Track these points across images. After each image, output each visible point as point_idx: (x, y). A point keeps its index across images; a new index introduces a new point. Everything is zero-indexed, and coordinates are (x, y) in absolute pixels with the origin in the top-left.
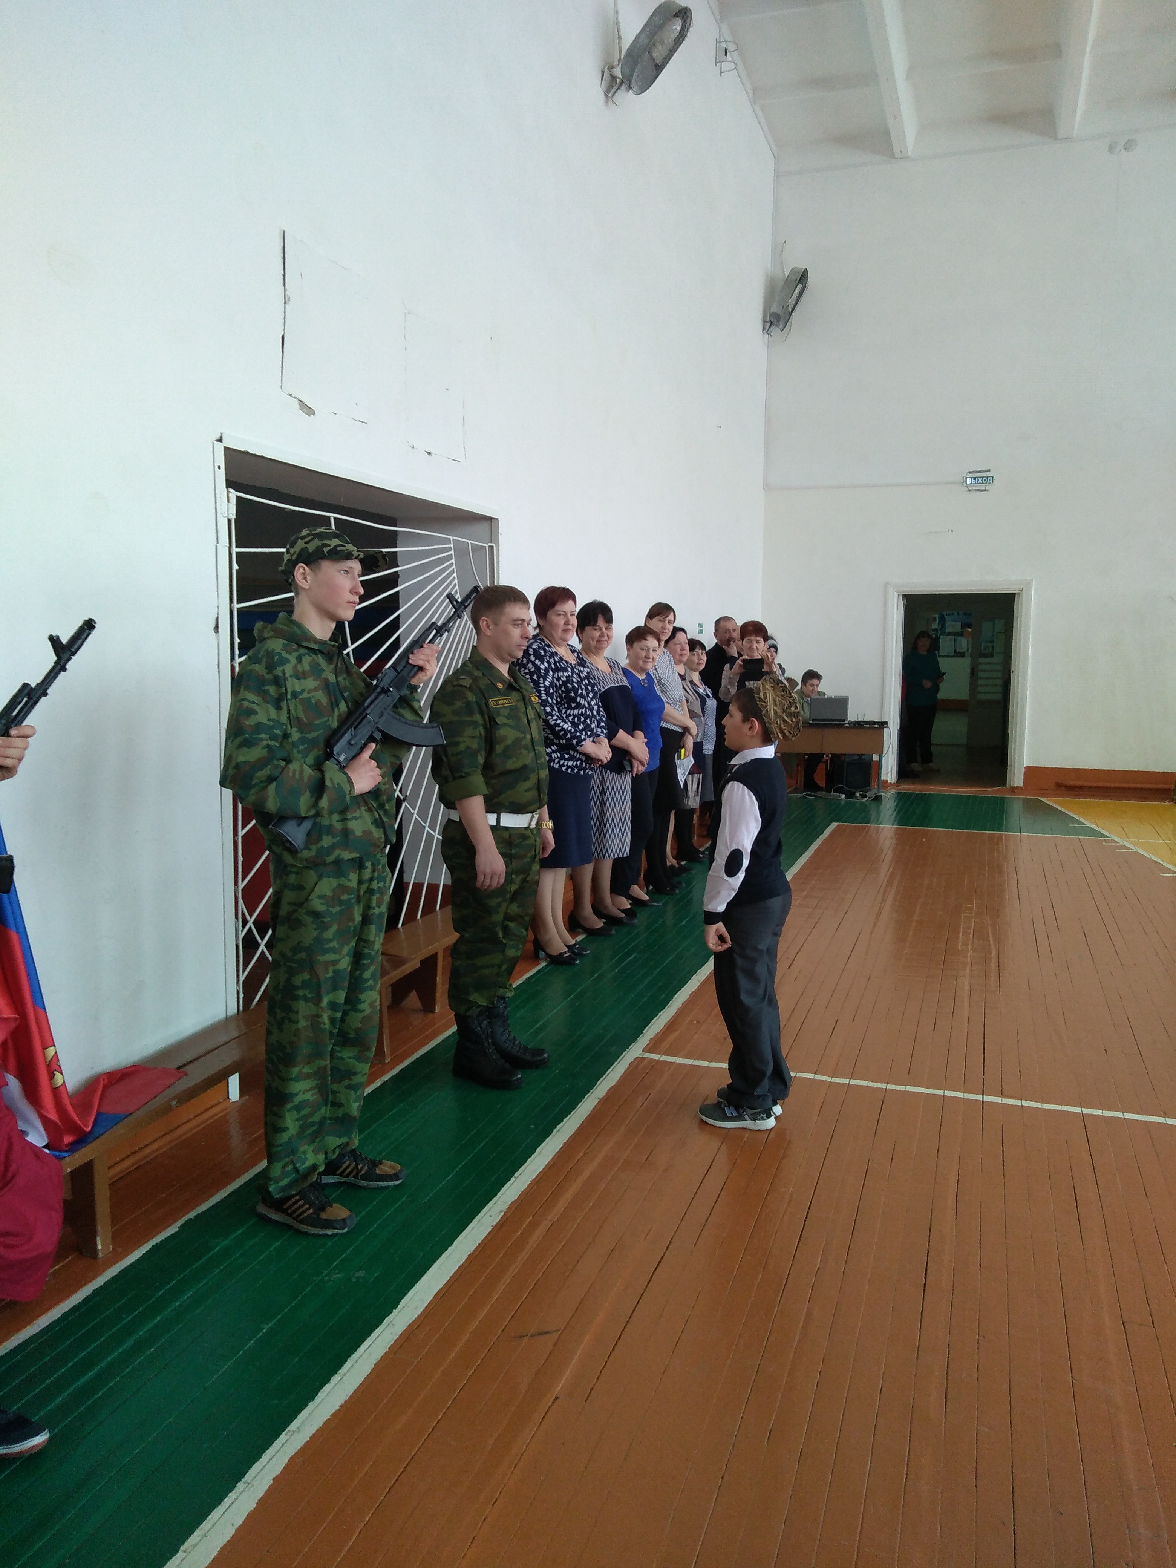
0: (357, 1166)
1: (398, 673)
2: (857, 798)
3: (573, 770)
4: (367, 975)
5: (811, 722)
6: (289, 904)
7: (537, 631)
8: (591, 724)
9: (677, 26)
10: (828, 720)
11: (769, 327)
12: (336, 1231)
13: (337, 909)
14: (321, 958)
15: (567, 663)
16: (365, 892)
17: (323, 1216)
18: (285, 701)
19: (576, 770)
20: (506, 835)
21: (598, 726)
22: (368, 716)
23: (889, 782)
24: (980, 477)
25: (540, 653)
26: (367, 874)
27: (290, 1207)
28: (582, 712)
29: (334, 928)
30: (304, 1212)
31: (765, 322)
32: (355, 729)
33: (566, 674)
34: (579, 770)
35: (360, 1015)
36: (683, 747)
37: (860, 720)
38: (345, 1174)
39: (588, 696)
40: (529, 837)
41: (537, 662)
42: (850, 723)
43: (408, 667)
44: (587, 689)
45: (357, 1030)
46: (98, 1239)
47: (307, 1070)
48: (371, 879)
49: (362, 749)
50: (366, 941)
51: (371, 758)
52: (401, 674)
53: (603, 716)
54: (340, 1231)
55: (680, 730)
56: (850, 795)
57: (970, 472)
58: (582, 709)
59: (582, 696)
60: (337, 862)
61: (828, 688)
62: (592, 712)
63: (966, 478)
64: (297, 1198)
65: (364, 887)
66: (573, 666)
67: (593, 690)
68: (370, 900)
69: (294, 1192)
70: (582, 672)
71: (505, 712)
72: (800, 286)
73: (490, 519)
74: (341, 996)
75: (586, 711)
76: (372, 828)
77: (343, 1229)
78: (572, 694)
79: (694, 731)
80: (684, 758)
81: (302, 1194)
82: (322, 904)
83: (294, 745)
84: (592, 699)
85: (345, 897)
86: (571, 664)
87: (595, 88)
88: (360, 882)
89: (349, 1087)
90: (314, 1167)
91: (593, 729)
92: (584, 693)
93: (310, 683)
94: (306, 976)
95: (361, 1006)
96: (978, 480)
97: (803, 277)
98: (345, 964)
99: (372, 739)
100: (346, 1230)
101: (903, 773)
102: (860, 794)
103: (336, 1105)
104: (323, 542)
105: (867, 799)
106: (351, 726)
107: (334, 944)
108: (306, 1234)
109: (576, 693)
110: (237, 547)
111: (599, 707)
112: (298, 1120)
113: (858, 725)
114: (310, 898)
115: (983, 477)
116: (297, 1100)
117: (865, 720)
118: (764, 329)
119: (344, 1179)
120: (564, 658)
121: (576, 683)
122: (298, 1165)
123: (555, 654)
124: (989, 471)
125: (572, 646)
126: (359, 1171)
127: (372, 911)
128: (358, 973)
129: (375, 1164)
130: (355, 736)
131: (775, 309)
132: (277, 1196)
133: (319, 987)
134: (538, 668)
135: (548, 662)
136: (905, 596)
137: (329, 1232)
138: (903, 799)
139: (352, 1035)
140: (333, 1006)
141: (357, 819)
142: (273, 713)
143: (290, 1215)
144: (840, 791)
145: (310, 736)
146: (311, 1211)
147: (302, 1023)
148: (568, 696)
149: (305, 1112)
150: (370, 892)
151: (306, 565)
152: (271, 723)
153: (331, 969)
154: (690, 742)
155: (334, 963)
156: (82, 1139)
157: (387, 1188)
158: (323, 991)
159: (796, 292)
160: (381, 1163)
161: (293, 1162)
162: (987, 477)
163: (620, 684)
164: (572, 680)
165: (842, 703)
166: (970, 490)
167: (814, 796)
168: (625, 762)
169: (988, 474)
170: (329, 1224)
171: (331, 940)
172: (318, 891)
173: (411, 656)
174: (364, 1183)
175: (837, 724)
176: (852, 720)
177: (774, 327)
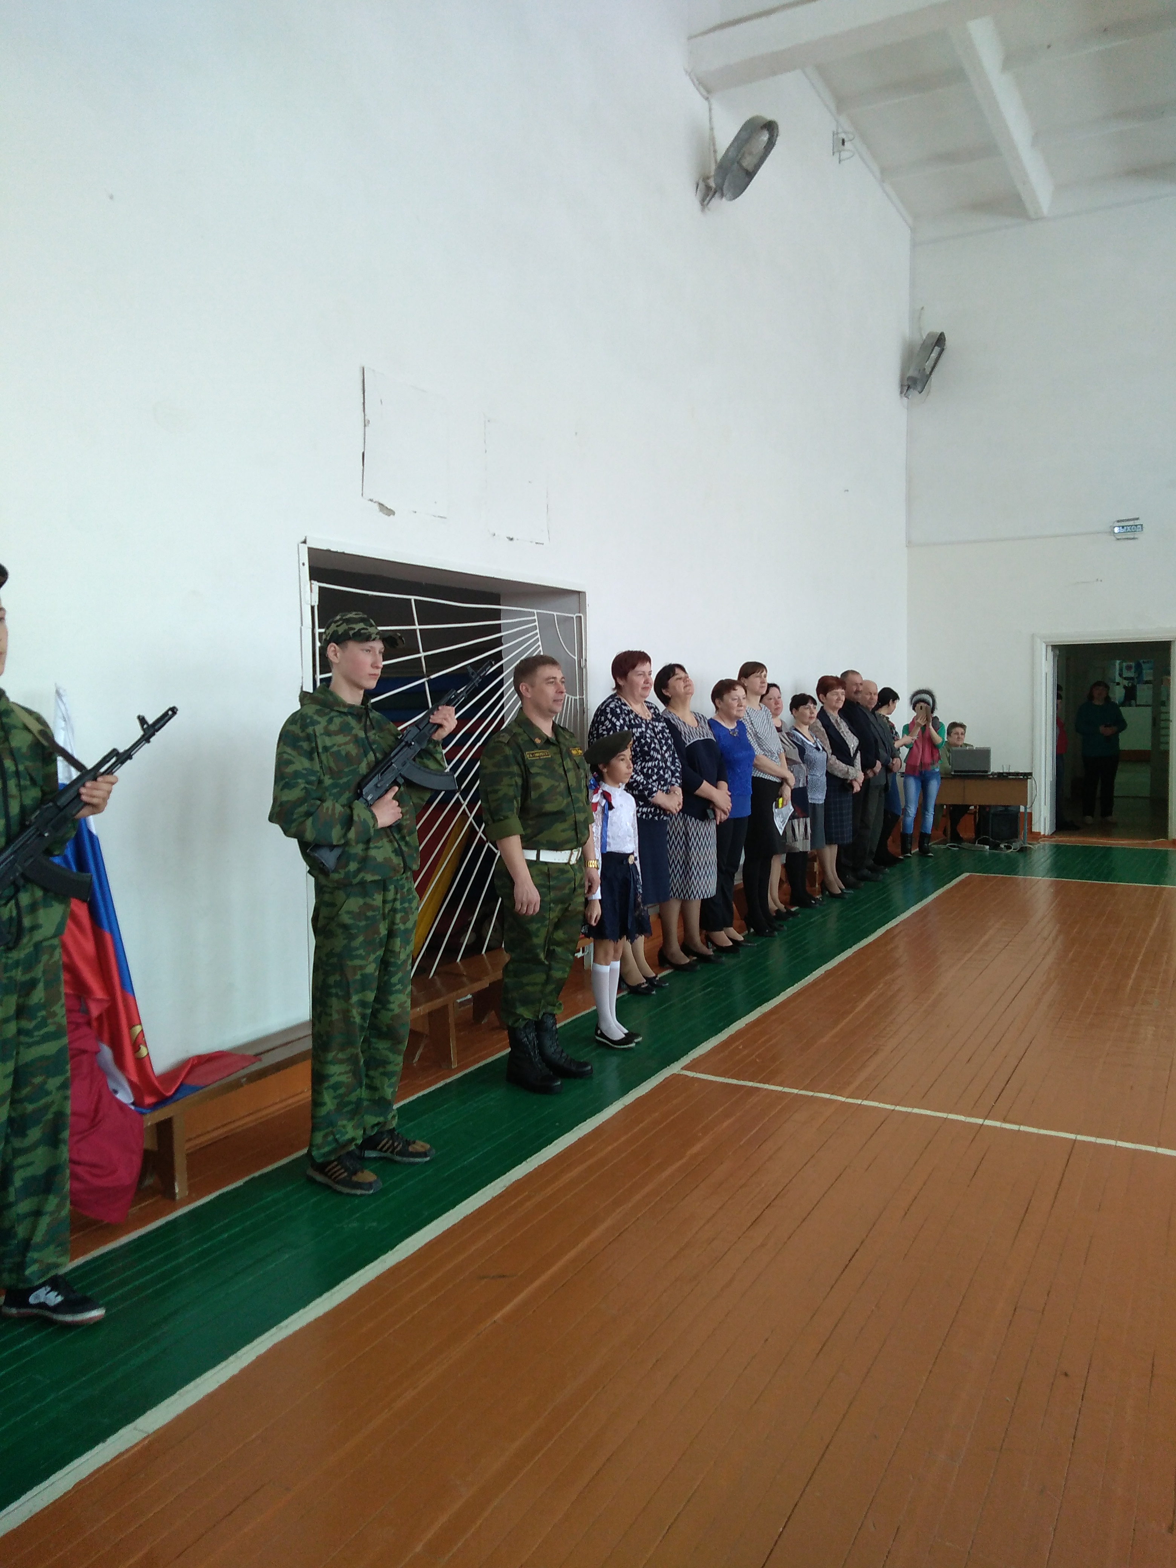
0: (393, 1143)
1: (420, 730)
2: (1001, 849)
3: (647, 816)
4: (394, 980)
5: (953, 773)
6: (325, 918)
7: (615, 691)
8: (664, 774)
9: (765, 137)
10: (969, 771)
11: (907, 390)
12: (363, 1192)
13: (363, 923)
14: (350, 963)
15: (641, 718)
16: (390, 911)
17: (355, 1179)
18: (316, 754)
19: (650, 816)
20: (545, 869)
21: (673, 775)
22: (393, 765)
23: (1042, 833)
24: (1129, 526)
25: (617, 711)
26: (391, 895)
27: (329, 1171)
28: (655, 764)
29: (361, 939)
30: (340, 1174)
31: (902, 386)
32: (381, 775)
33: (640, 730)
34: (654, 816)
35: (390, 1014)
36: (781, 796)
37: (1005, 771)
38: (384, 1149)
39: (661, 749)
40: (568, 871)
41: (614, 719)
42: (993, 774)
43: (429, 726)
44: (660, 742)
45: (388, 1026)
46: (176, 1184)
47: (340, 1056)
48: (395, 900)
49: (387, 791)
50: (393, 952)
51: (395, 798)
52: (422, 732)
53: (679, 767)
54: (367, 1192)
55: (778, 780)
56: (995, 846)
57: (1118, 521)
58: (655, 761)
59: (655, 749)
60: (362, 883)
61: (973, 739)
62: (666, 763)
63: (1115, 527)
64: (336, 1163)
65: (388, 907)
66: (648, 721)
67: (666, 743)
68: (394, 918)
69: (333, 1158)
70: (657, 727)
71: (541, 764)
72: (937, 349)
73: (579, 592)
74: (371, 996)
75: (659, 763)
76: (393, 856)
77: (368, 1190)
78: (646, 749)
79: (792, 781)
80: (782, 807)
81: (338, 1159)
82: (349, 918)
83: (326, 789)
84: (666, 752)
85: (370, 914)
86: (646, 720)
87: (692, 199)
88: (384, 902)
89: (384, 1074)
90: (353, 1139)
91: (667, 779)
92: (658, 747)
93: (340, 739)
94: (337, 977)
95: (392, 1006)
97: (940, 340)
98: (371, 968)
99: (395, 783)
100: (371, 1192)
101: (1062, 824)
102: (1005, 846)
103: (372, 1088)
104: (351, 626)
105: (1011, 850)
106: (377, 773)
107: (361, 952)
108: (340, 1193)
109: (649, 747)
110: (319, 627)
111: (674, 759)
112: (335, 1098)
113: (1002, 776)
114: (339, 912)
115: (1132, 526)
116: (333, 1080)
117: (1011, 771)
118: (901, 393)
119: (383, 1155)
120: (640, 716)
121: (649, 738)
122: (337, 1136)
123: (631, 712)
124: (1137, 519)
125: (649, 703)
126: (395, 1148)
127: (396, 927)
128: (386, 978)
129: (408, 1143)
130: (381, 780)
131: (912, 373)
132: (320, 1160)
133: (348, 987)
134: (614, 725)
135: (624, 719)
136: (1054, 647)
137: (359, 1192)
138: (1059, 851)
139: (385, 1029)
140: (363, 1004)
141: (379, 848)
142: (306, 763)
143: (330, 1177)
144: (985, 842)
145: (342, 781)
146: (346, 1174)
147: (335, 1016)
148: (642, 750)
149: (342, 1091)
150: (394, 910)
151: (337, 644)
152: (305, 772)
153: (359, 973)
154: (787, 792)
155: (362, 967)
156: (163, 1101)
157: (417, 1163)
158: (352, 991)
159: (934, 355)
160: (414, 1142)
161: (333, 1133)
162: (1136, 526)
163: (706, 737)
164: (646, 736)
166: (1118, 539)
167: (958, 847)
168: (709, 811)
169: (1137, 522)
170: (359, 1185)
171: (357, 949)
172: (345, 908)
173: (432, 716)
174: (398, 1158)
175: (979, 775)
176: (996, 771)
177: (911, 390)
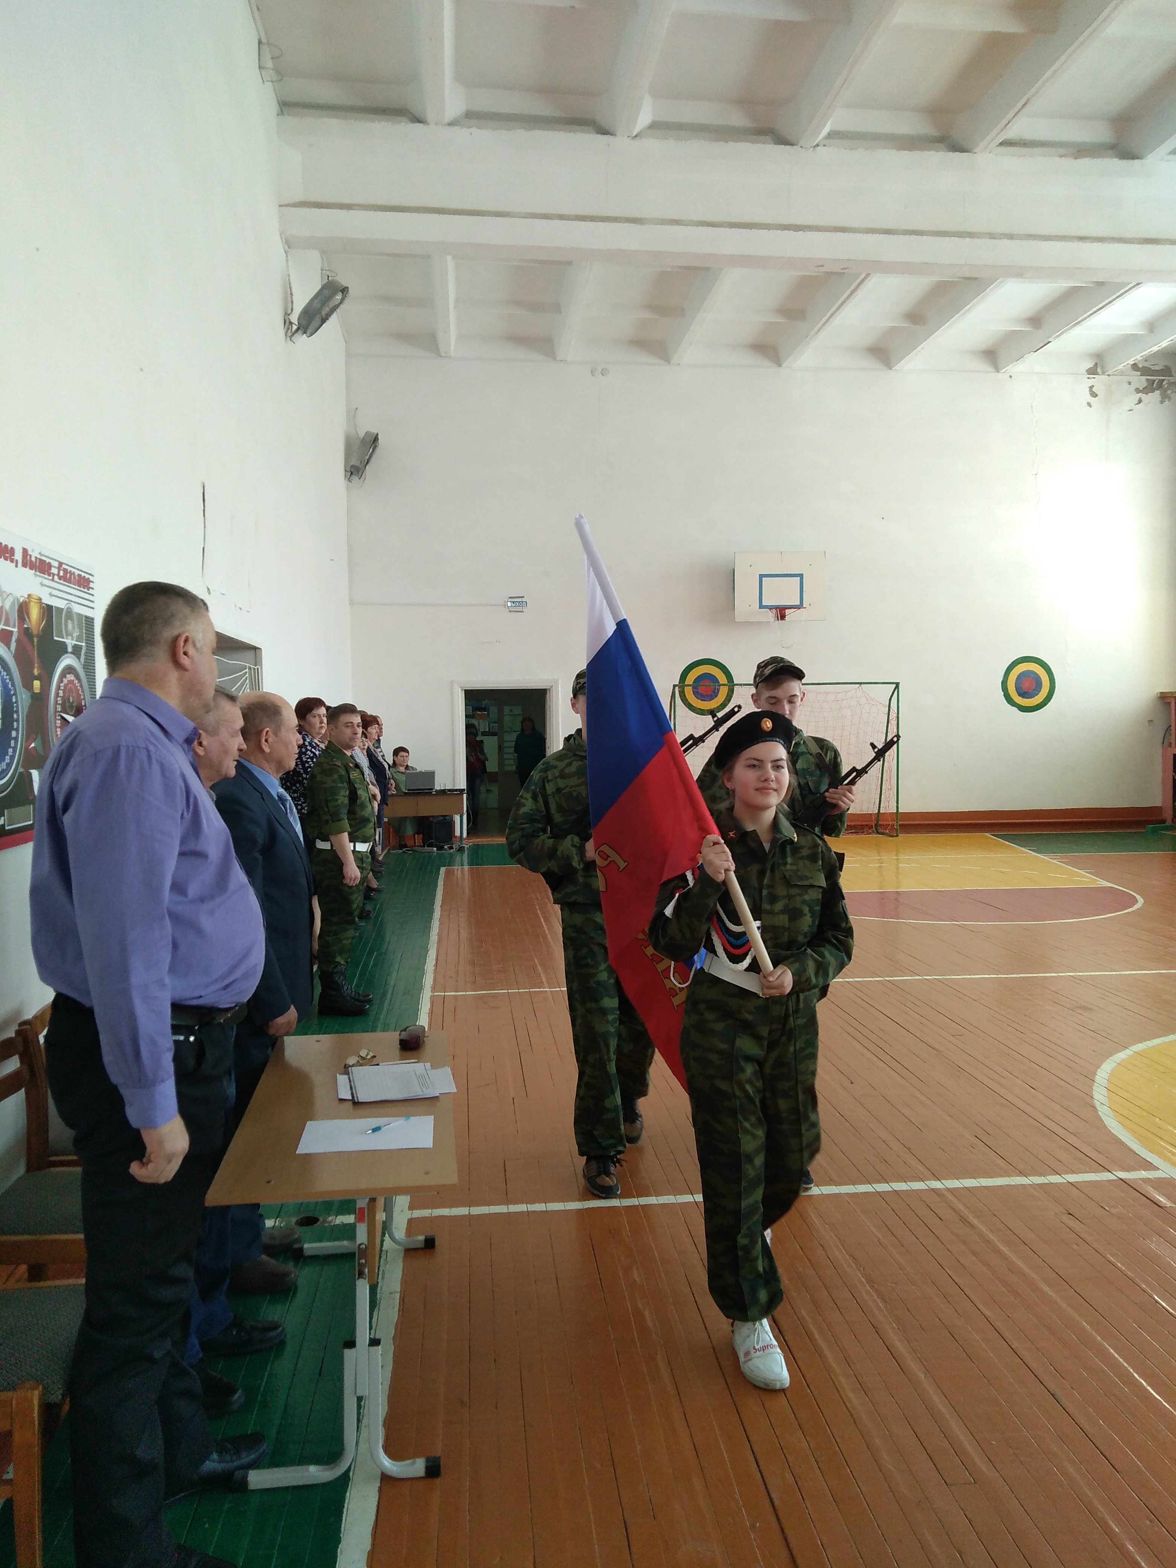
2: (445, 849)
5: (407, 791)
10: (420, 790)
11: (350, 476)
24: (517, 602)
31: (346, 471)
37: (442, 788)
42: (436, 791)
56: (440, 848)
57: (510, 598)
63: (508, 602)
72: (372, 447)
73: (260, 650)
96: (516, 604)
97: (376, 439)
102: (448, 847)
105: (451, 850)
113: (443, 792)
115: (520, 602)
117: (446, 788)
118: (345, 477)
124: (523, 597)
131: (354, 462)
136: (465, 690)
138: (473, 848)
144: (431, 845)
159: (370, 451)
162: (522, 602)
165: (430, 775)
166: (510, 611)
169: (523, 600)
175: (427, 792)
176: (438, 789)
177: (353, 476)
